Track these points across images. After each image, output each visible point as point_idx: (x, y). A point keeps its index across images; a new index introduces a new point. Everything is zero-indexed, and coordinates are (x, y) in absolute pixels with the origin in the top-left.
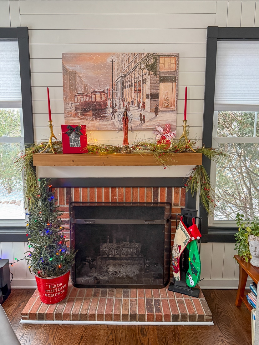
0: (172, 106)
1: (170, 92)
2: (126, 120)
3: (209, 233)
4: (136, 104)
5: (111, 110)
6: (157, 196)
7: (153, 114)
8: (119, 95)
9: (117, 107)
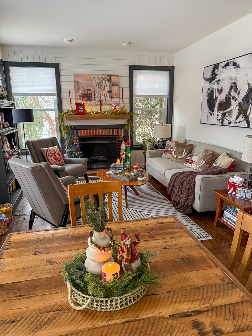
0: (118, 96)
1: (116, 90)
2: (101, 101)
3: (134, 147)
4: (104, 95)
5: (94, 97)
6: (114, 132)
7: (111, 99)
8: (97, 91)
9: (96, 96)
